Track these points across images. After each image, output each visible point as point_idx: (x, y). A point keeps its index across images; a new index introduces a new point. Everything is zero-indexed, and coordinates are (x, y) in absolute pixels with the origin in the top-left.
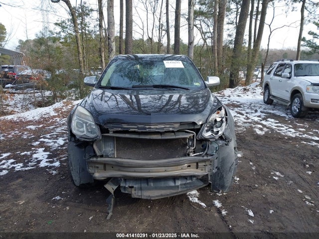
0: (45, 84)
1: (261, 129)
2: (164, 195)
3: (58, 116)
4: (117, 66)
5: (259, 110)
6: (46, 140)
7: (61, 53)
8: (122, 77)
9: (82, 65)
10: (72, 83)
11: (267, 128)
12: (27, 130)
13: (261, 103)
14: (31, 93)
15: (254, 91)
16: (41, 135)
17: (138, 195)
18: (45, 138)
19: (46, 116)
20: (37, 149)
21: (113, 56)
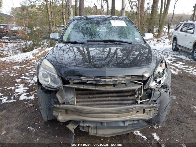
0: (26, 36)
1: (174, 70)
2: (115, 134)
3: (36, 59)
4: (75, 25)
5: (170, 55)
6: (26, 78)
7: (37, 15)
8: (77, 32)
9: (51, 24)
10: (45, 36)
11: (179, 69)
12: (13, 69)
13: (170, 50)
14: (18, 43)
15: (164, 42)
16: (22, 74)
17: (93, 133)
18: (25, 76)
19: (27, 59)
20: (19, 85)
21: (71, 17)
